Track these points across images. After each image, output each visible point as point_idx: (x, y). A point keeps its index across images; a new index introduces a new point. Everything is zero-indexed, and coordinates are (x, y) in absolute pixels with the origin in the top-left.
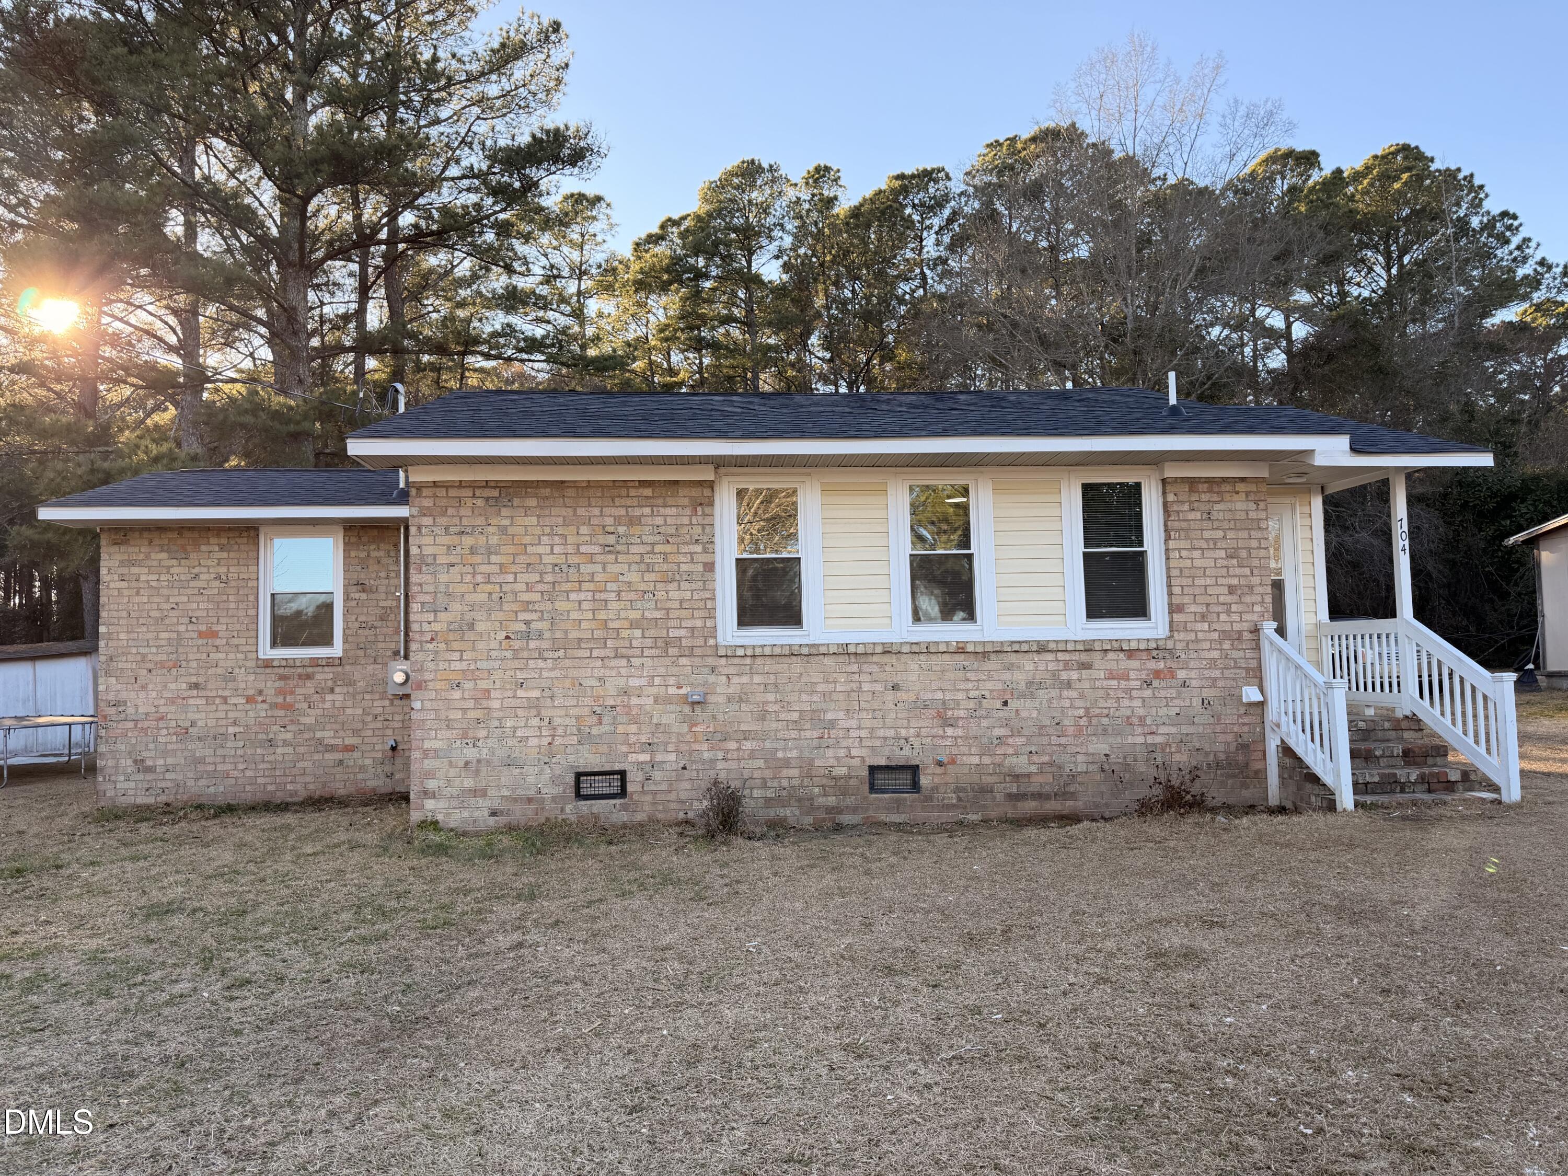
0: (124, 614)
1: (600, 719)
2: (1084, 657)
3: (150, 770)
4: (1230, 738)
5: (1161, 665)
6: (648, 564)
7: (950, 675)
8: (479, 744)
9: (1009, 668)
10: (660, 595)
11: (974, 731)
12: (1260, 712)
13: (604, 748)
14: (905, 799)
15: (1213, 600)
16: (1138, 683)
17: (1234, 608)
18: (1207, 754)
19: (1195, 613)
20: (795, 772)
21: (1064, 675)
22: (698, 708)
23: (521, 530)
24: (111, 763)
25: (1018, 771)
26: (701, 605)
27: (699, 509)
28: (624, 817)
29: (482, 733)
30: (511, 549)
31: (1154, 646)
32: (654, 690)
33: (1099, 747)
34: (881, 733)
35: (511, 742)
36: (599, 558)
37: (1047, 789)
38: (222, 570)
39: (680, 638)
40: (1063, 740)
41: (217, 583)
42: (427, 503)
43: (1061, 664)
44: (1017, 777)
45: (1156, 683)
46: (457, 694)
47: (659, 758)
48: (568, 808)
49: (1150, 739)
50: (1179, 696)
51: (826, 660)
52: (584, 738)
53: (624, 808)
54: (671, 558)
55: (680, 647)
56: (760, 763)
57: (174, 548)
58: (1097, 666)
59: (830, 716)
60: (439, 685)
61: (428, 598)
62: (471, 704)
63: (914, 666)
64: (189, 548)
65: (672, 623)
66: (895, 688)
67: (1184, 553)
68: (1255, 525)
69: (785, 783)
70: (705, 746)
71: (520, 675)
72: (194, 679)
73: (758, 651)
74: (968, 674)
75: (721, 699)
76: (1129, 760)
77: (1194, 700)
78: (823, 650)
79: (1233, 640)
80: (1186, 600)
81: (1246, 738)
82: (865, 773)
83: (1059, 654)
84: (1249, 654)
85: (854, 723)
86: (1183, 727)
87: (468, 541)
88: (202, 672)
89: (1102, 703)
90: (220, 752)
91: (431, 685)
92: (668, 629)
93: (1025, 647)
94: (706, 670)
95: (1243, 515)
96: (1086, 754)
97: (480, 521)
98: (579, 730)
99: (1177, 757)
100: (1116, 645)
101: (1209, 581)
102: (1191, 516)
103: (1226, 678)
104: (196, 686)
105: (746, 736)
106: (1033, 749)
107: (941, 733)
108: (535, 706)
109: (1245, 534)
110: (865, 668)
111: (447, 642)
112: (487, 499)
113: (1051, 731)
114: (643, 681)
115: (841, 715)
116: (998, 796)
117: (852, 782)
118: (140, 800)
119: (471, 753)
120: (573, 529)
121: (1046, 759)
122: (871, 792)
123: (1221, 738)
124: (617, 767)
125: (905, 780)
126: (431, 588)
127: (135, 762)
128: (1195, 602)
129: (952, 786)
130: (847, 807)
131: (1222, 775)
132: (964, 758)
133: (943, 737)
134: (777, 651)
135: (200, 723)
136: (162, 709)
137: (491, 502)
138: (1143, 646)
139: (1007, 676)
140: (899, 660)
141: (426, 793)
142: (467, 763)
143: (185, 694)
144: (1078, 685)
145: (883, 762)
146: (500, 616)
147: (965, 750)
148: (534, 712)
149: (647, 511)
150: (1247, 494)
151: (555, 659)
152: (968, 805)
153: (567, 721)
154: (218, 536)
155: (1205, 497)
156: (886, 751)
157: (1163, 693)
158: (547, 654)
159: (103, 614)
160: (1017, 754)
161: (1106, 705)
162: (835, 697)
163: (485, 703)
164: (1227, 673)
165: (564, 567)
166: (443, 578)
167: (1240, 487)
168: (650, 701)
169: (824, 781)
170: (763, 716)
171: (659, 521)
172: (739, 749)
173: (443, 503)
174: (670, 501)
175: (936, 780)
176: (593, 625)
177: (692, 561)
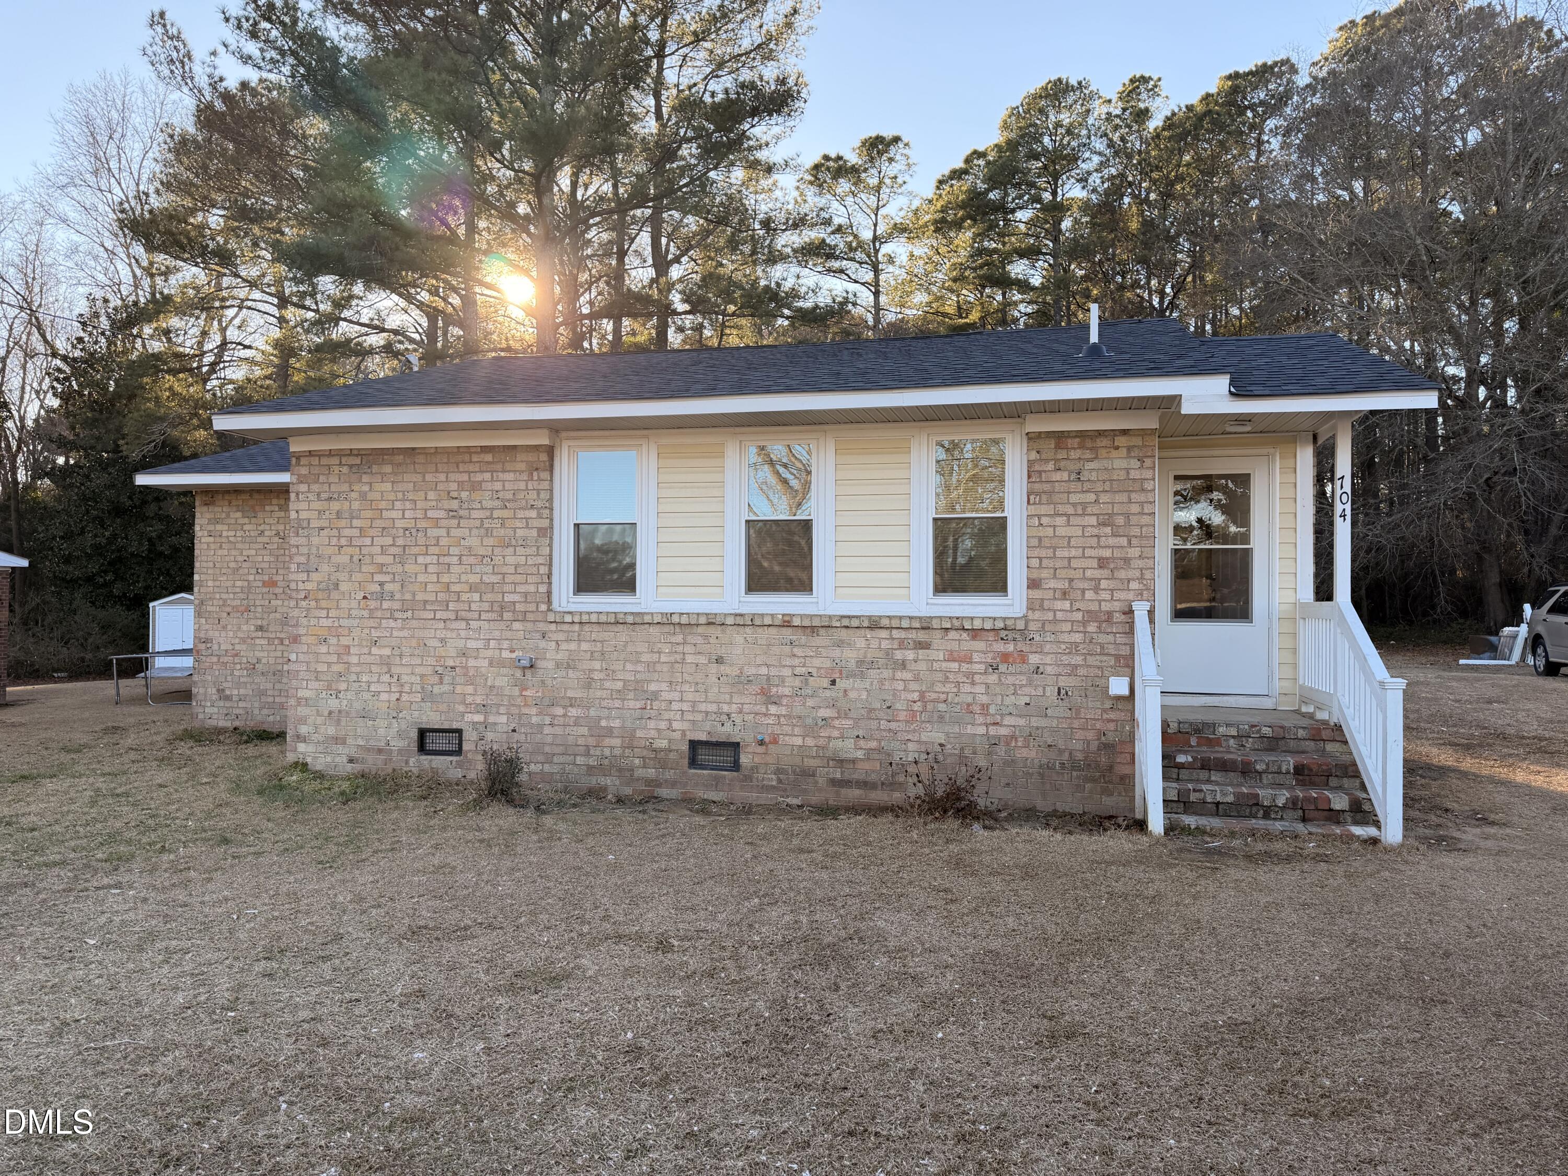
0: (211, 564)
1: (441, 679)
2: (922, 636)
3: (228, 698)
4: (1091, 735)
5: (1011, 647)
6: (487, 529)
7: (776, 650)
8: (340, 696)
9: (840, 644)
10: (498, 560)
11: (798, 710)
12: (1130, 707)
13: (443, 707)
14: (724, 777)
15: (1079, 574)
16: (983, 667)
17: (1104, 583)
18: (1061, 752)
19: (1055, 590)
20: (617, 742)
21: (899, 655)
22: (528, 673)
23: (377, 496)
24: (202, 691)
25: (844, 756)
26: (534, 570)
27: (535, 474)
28: (459, 773)
29: (343, 686)
30: (369, 514)
31: (1002, 625)
32: (489, 653)
33: (934, 735)
34: (703, 707)
35: (367, 696)
36: (444, 523)
37: (873, 777)
38: (281, 527)
39: (514, 603)
40: (893, 725)
41: (276, 539)
42: (304, 471)
43: (896, 643)
44: (841, 762)
45: (1003, 668)
46: (324, 649)
47: (492, 719)
48: (412, 761)
49: (993, 731)
50: (1030, 683)
51: (651, 629)
52: (428, 696)
53: (460, 765)
54: (508, 523)
55: (514, 611)
56: (584, 731)
57: (247, 508)
58: (935, 646)
59: (653, 687)
60: (311, 640)
61: (303, 559)
62: (334, 658)
63: (739, 639)
64: (257, 508)
65: (507, 588)
66: (719, 661)
67: (1045, 520)
68: (1137, 486)
69: (607, 752)
70: (534, 711)
71: (375, 633)
72: (259, 622)
73: (585, 618)
74: (795, 650)
75: (550, 665)
76: (967, 752)
77: (1048, 689)
78: (647, 619)
79: (1101, 622)
80: (1045, 574)
81: (1111, 737)
82: (685, 747)
83: (894, 632)
84: (1120, 639)
85: (676, 696)
86: (1033, 719)
87: (335, 506)
88: (265, 616)
89: (939, 687)
90: (278, 686)
91: (304, 639)
92: (503, 593)
93: (855, 623)
94: (538, 636)
95: (1123, 475)
96: (918, 742)
97: (345, 487)
98: (423, 688)
99: (1024, 753)
100: (957, 624)
101: (1074, 553)
102: (1057, 476)
103: (1090, 666)
104: (260, 628)
105: (572, 702)
106: (861, 733)
107: (764, 710)
108: (386, 663)
109: (1123, 497)
110: (690, 639)
111: (317, 600)
112: (351, 466)
113: (881, 715)
114: (480, 644)
115: (664, 686)
116: (820, 780)
117: (672, 756)
118: (221, 724)
119: (333, 704)
120: (422, 494)
121: (874, 744)
122: (690, 768)
123: (1080, 735)
124: (455, 726)
125: (726, 757)
126: (304, 550)
127: (218, 690)
128: (1055, 577)
129: (773, 767)
130: (666, 781)
131: (1078, 777)
132: (787, 738)
133: (765, 715)
134: (603, 618)
135: (264, 661)
136: (237, 647)
137: (354, 470)
138: (988, 625)
139: (836, 653)
140: (723, 632)
141: (298, 737)
142: (330, 713)
143: (254, 635)
144: (913, 666)
145: (703, 737)
146: (357, 577)
147: (788, 729)
148: (385, 669)
149: (487, 476)
150: (1129, 449)
151: (404, 620)
152: (788, 787)
153: (413, 679)
154: (278, 497)
155: (1074, 454)
156: (708, 726)
157: (1011, 680)
158: (398, 615)
159: (197, 565)
160: (842, 737)
161: (944, 689)
162: (658, 667)
163: (345, 658)
164: (1091, 660)
165: (413, 531)
166: (315, 540)
167: (1121, 441)
168: (485, 663)
169: (645, 753)
170: (588, 684)
171: (498, 486)
172: (565, 715)
173: (316, 470)
174: (508, 466)
175: (756, 759)
176: (438, 587)
177: (527, 527)
